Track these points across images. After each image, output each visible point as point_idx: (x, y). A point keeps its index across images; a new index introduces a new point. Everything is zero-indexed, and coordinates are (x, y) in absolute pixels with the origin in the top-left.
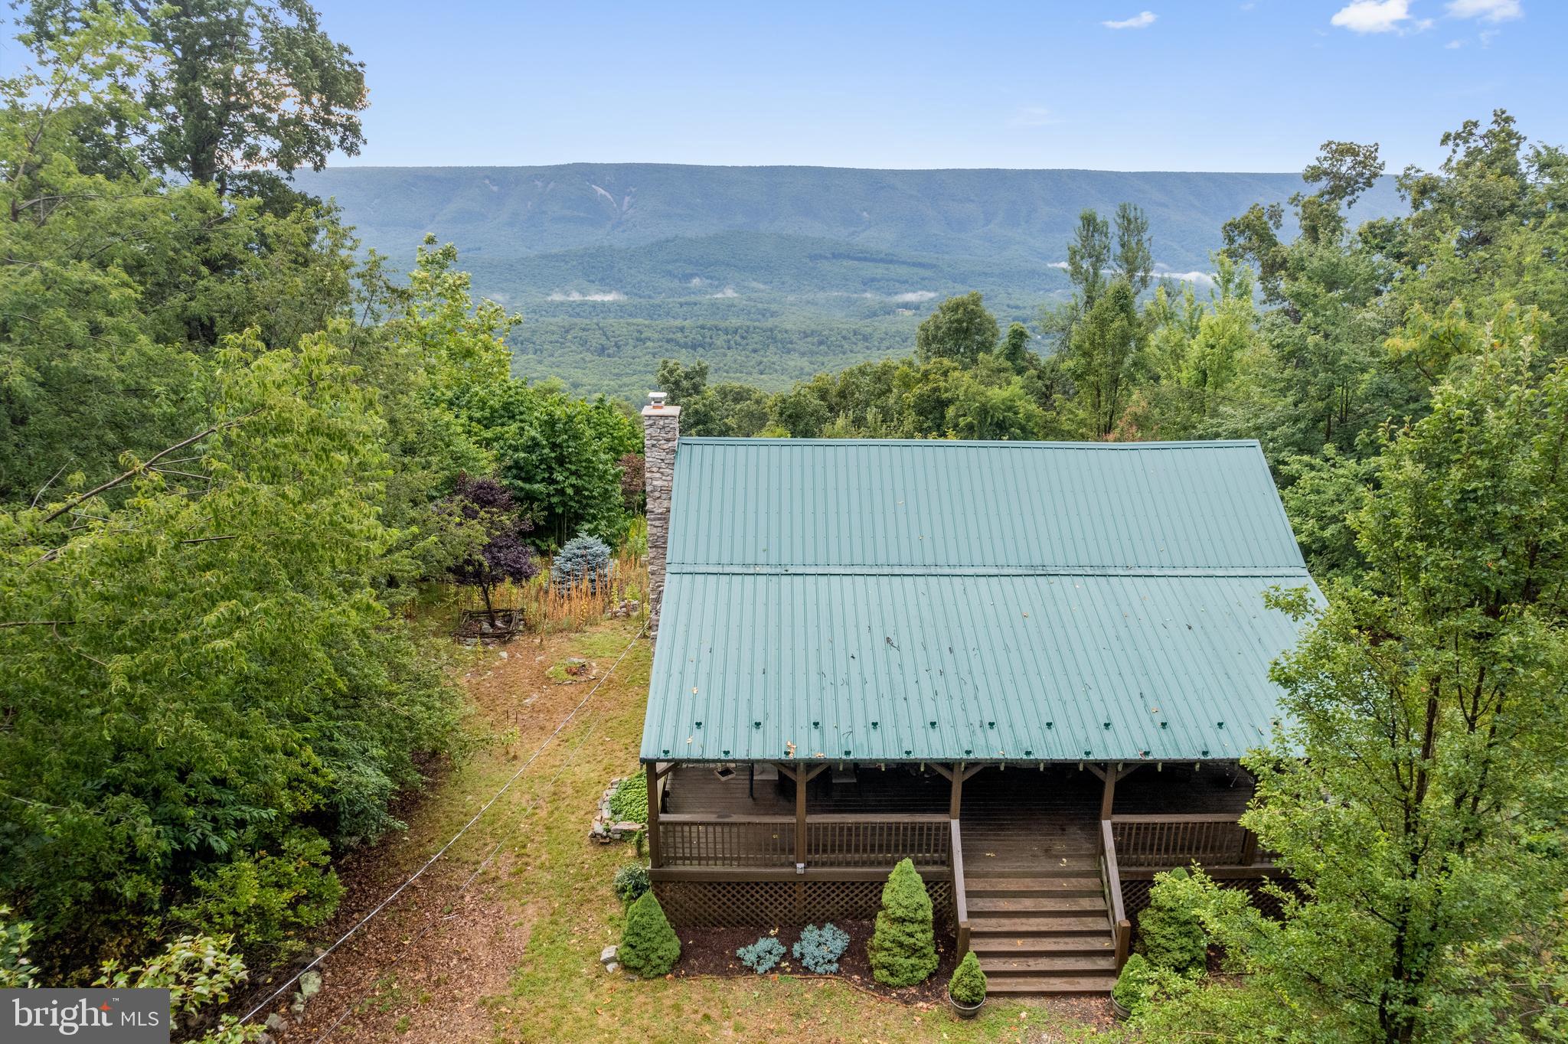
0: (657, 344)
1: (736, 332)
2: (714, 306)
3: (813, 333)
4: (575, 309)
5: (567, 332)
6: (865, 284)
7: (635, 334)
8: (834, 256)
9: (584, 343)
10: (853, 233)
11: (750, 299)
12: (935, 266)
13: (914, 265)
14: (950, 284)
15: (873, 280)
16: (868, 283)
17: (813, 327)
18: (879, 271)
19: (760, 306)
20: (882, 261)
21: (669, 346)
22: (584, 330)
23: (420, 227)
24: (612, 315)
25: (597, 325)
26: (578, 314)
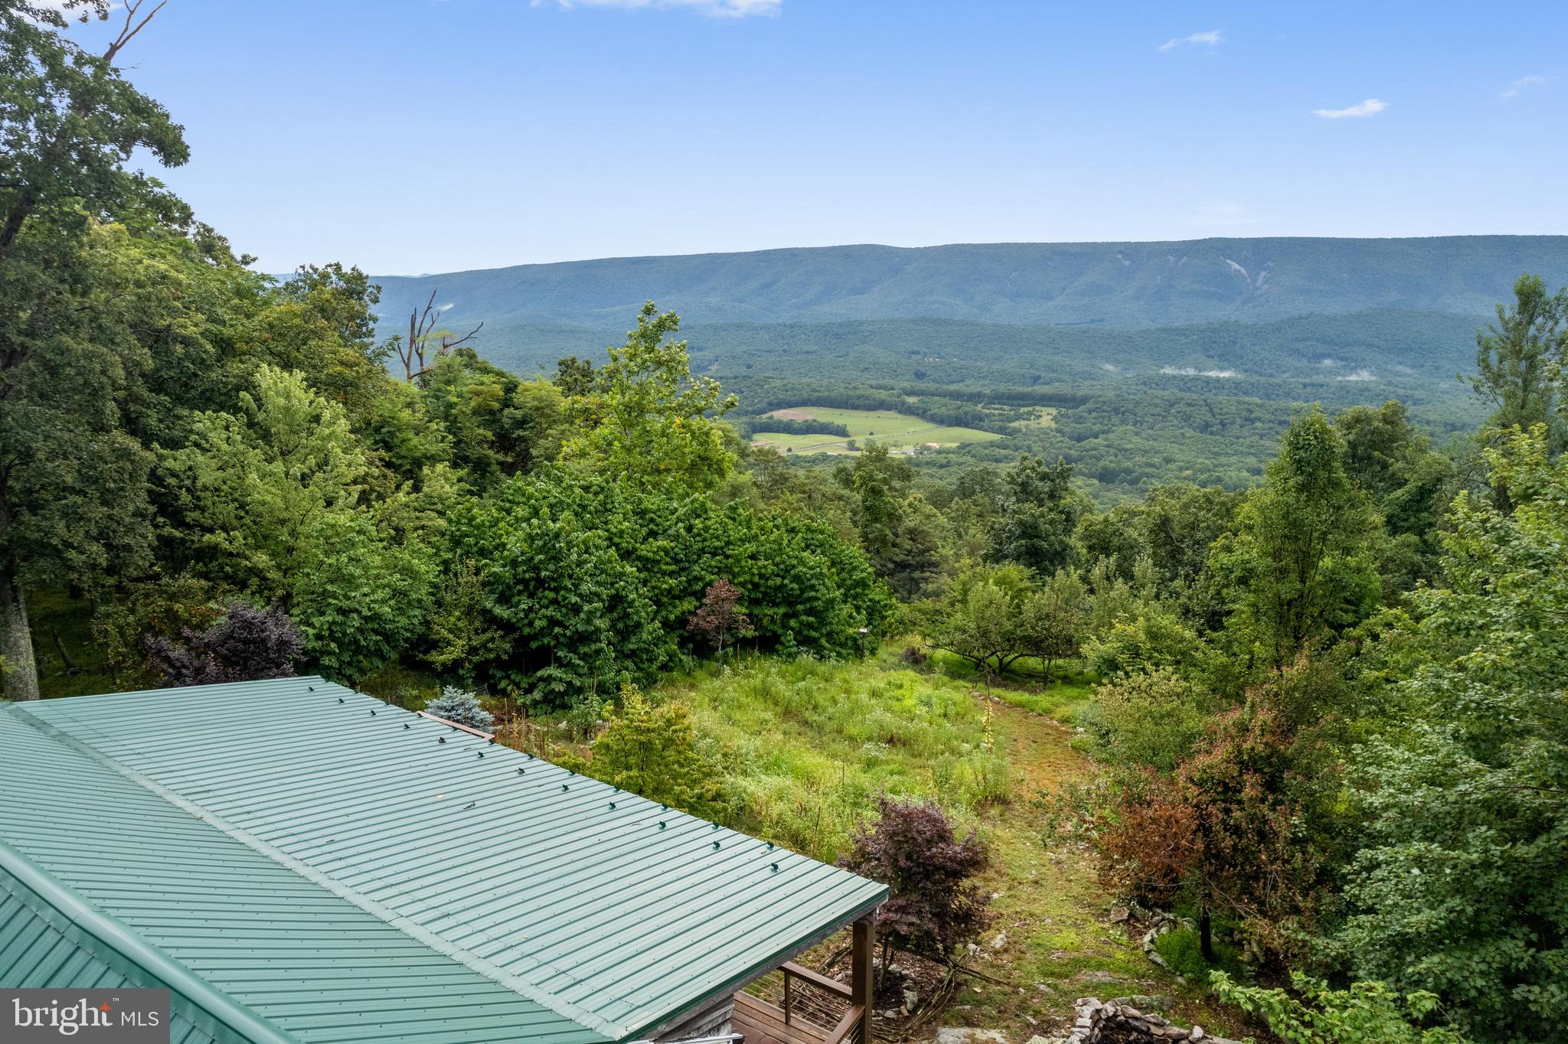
0: (1266, 426)
2: (1345, 390)
4: (1185, 384)
5: (1172, 406)
7: (1245, 414)
9: (1187, 418)
11: (1390, 384)
17: (1466, 419)
19: (1401, 392)
22: (1189, 405)
23: (1048, 297)
24: (1225, 392)
25: (1205, 401)
26: (1189, 388)
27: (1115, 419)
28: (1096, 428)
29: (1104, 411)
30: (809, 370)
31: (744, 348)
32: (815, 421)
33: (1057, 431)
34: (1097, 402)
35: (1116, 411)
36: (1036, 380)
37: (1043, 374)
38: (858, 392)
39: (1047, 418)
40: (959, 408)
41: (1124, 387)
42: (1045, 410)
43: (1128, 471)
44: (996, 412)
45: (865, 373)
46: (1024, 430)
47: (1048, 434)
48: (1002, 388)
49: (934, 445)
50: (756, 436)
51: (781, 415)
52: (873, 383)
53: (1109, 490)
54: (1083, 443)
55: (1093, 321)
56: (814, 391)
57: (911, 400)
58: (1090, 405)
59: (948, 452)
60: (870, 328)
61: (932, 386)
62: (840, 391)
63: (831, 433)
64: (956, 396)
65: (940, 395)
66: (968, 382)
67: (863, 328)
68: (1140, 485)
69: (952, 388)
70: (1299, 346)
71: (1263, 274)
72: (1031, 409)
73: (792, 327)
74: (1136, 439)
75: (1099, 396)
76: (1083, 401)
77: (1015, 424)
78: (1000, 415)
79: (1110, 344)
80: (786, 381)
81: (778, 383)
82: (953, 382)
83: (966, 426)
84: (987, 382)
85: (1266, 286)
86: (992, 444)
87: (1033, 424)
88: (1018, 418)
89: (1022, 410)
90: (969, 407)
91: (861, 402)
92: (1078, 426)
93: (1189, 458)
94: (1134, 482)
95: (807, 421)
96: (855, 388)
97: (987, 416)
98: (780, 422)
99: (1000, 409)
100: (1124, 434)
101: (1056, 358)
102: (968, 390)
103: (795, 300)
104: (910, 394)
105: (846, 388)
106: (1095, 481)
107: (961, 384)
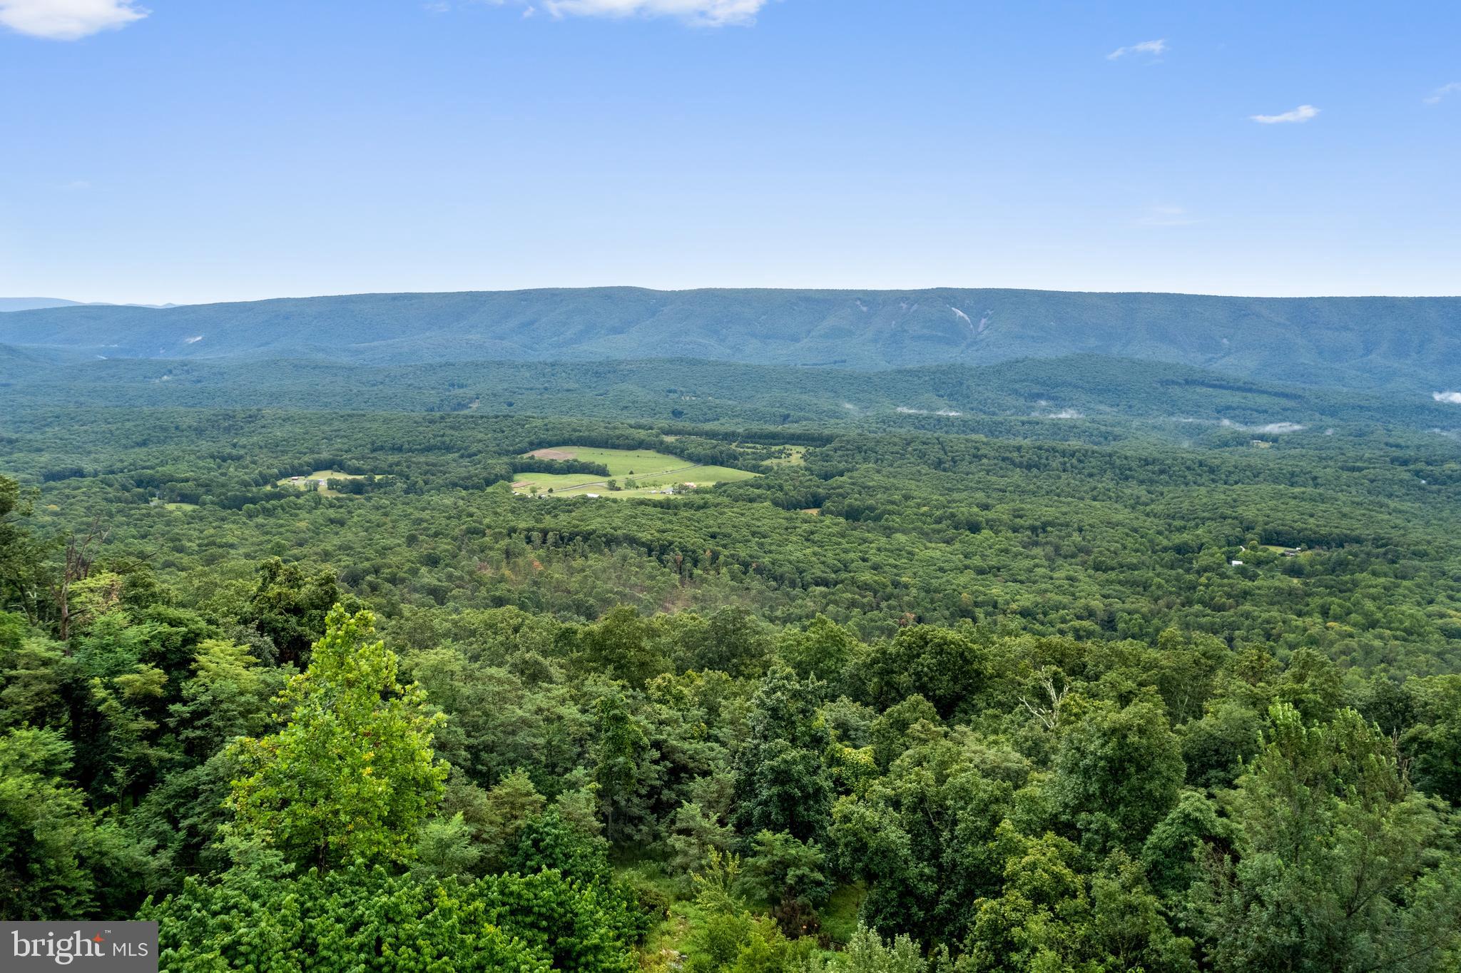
0: (992, 462)
1: (1073, 455)
2: (1056, 427)
3: (1154, 462)
4: (919, 422)
5: (908, 444)
6: (1219, 412)
7: (973, 451)
8: (1187, 382)
9: (922, 455)
10: (1210, 360)
11: (1093, 421)
12: (1300, 396)
13: (1277, 394)
14: (1317, 416)
15: (1228, 408)
16: (1223, 411)
17: (1156, 455)
18: (1235, 399)
19: (1103, 428)
20: (1239, 389)
21: (1003, 465)
22: (924, 443)
23: (797, 340)
24: (955, 429)
25: (938, 439)
26: (923, 426)
27: (858, 457)
28: (842, 466)
29: (848, 450)
30: (570, 409)
31: (506, 385)
32: (575, 461)
33: (807, 469)
34: (841, 441)
35: (859, 449)
36: (785, 418)
37: (792, 413)
38: (618, 432)
39: (796, 456)
40: (715, 447)
41: (866, 425)
42: (795, 449)
43: (871, 509)
44: (750, 451)
45: (625, 412)
46: (776, 468)
47: (797, 472)
48: (755, 427)
49: (692, 484)
50: (518, 477)
51: (542, 454)
52: (632, 422)
53: (855, 529)
54: (830, 482)
55: (835, 362)
56: (575, 430)
57: (670, 439)
58: (835, 444)
59: (706, 491)
60: (628, 367)
61: (688, 425)
62: (600, 431)
63: (591, 472)
64: (712, 435)
65: (696, 434)
66: (722, 420)
67: (622, 367)
68: (883, 522)
69: (708, 427)
70: (1017, 386)
71: (984, 321)
72: (781, 447)
73: (553, 365)
74: (877, 477)
75: (843, 435)
76: (828, 440)
77: (767, 463)
78: (753, 453)
79: (852, 384)
80: (546, 421)
81: (539, 423)
82: (709, 420)
83: (722, 464)
84: (740, 420)
85: (985, 332)
86: (746, 484)
87: (783, 462)
88: (770, 456)
89: (774, 448)
90: (724, 447)
91: (621, 442)
92: (825, 464)
93: (924, 495)
94: (878, 518)
95: (568, 461)
96: (615, 428)
97: (742, 454)
98: (541, 462)
99: (754, 448)
100: (866, 471)
101: (804, 397)
102: (723, 429)
103: (556, 338)
104: (668, 433)
105: (606, 428)
106: (842, 520)
107: (716, 422)
